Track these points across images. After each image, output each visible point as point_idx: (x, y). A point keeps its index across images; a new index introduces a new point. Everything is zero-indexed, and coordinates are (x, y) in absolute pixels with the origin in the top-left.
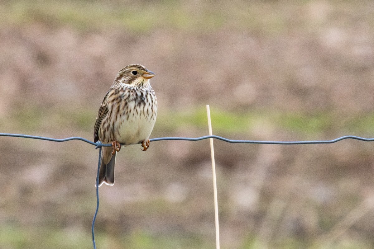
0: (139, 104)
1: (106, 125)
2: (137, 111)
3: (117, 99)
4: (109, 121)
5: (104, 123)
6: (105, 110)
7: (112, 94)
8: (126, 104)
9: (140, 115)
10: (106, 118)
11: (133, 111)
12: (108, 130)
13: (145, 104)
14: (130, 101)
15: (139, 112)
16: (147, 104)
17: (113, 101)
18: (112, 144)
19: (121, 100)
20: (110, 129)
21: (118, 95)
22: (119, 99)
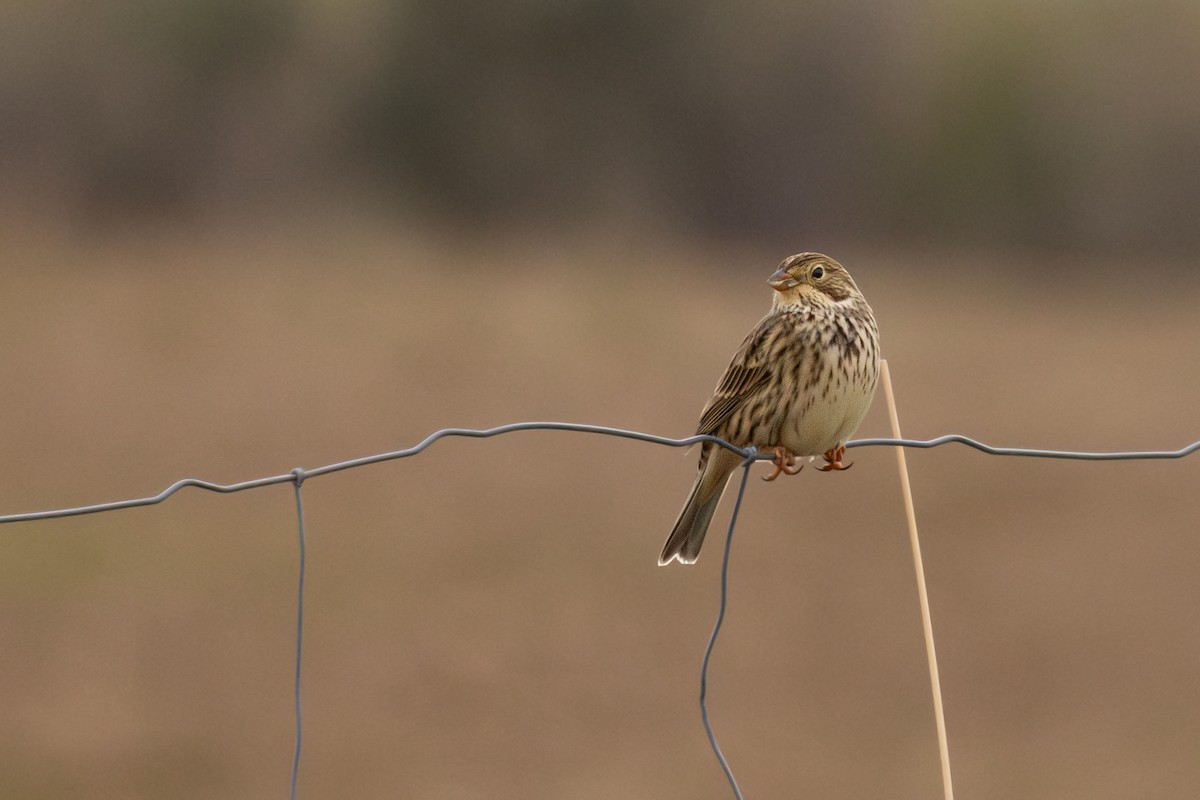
0: (847, 354)
1: (763, 411)
2: (845, 372)
3: (793, 347)
4: (773, 401)
5: (757, 406)
6: (760, 376)
7: (778, 338)
8: (817, 355)
9: (854, 381)
10: (764, 394)
11: (838, 374)
12: (766, 423)
13: (858, 354)
14: (825, 348)
15: (851, 375)
16: (863, 355)
17: (782, 353)
18: (778, 453)
19: (803, 348)
20: (772, 420)
21: (792, 337)
22: (798, 347)
